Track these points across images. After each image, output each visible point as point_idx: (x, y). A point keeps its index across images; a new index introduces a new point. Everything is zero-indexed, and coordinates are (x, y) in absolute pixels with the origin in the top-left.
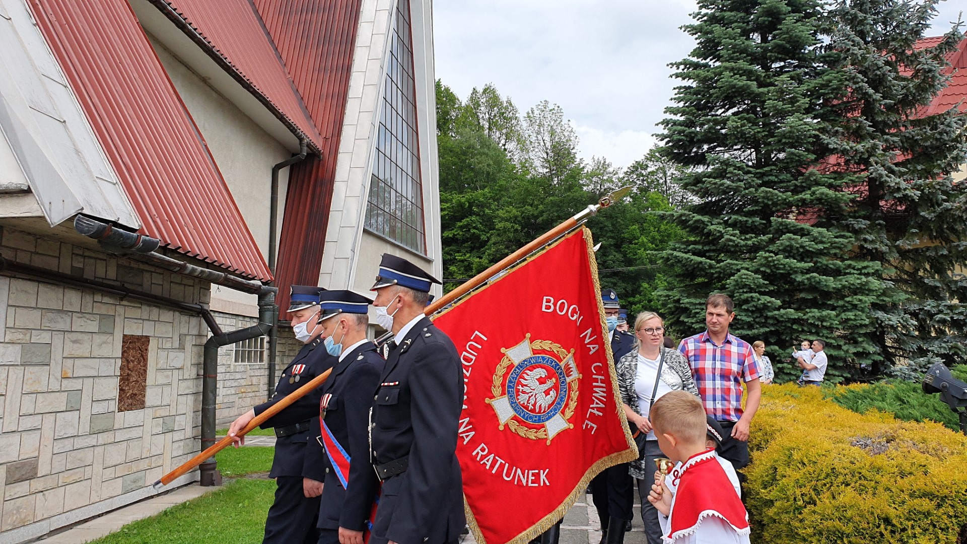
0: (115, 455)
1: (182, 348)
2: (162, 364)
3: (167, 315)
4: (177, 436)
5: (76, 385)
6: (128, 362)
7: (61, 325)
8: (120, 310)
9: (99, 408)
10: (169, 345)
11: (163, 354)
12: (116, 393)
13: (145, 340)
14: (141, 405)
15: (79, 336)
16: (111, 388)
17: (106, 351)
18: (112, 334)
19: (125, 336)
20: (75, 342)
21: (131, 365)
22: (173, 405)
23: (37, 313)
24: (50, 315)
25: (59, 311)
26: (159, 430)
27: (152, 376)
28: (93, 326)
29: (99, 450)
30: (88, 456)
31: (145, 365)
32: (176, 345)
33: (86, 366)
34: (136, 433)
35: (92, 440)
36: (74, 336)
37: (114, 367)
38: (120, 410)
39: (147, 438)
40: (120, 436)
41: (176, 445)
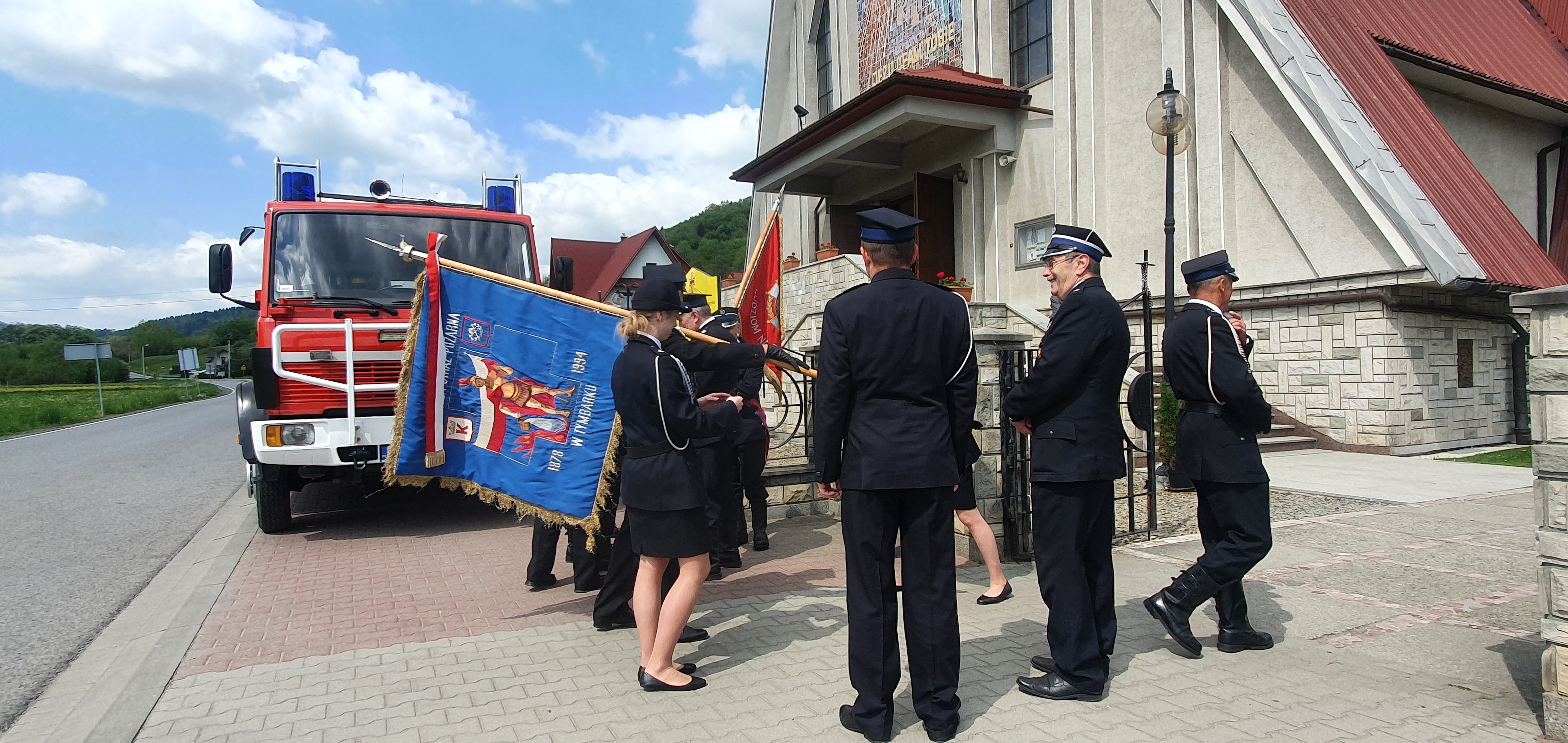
0: (1459, 415)
1: (1494, 347)
2: (1482, 358)
3: (1483, 325)
4: (1495, 408)
5: (1436, 370)
6: (1462, 356)
7: (1427, 336)
8: (1455, 323)
9: (1449, 385)
10: (1485, 345)
11: (1482, 351)
12: (1456, 377)
13: (1469, 342)
15: (1435, 341)
16: (1453, 373)
17: (1449, 350)
18: (1451, 339)
19: (1459, 340)
20: (1434, 345)
21: (1463, 359)
22: (1491, 386)
23: (1416, 329)
24: (1422, 330)
25: (1425, 328)
26: (1483, 402)
27: (1476, 367)
28: (1442, 335)
29: (1451, 410)
30: (1446, 412)
31: (1472, 359)
32: (1491, 344)
33: (1440, 359)
34: (1469, 402)
35: (1446, 404)
36: (1433, 342)
37: (1454, 360)
38: (1459, 387)
39: (1476, 407)
40: (1460, 403)
41: (1495, 414)
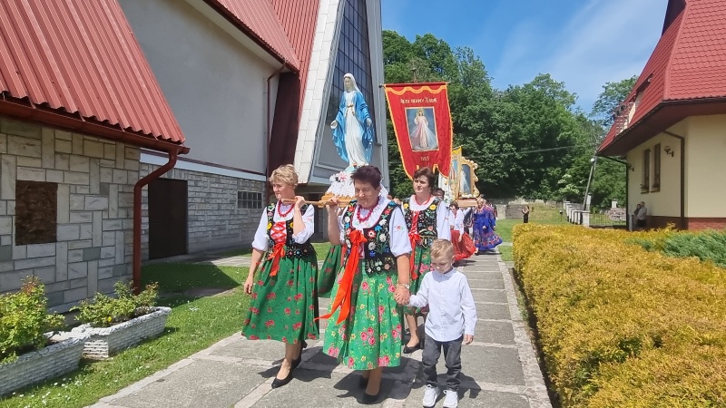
2: (77, 206)
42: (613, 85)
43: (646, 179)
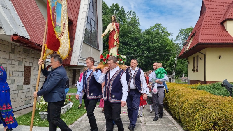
0: (23, 96)
2: (34, 73)
3: (36, 61)
5: (13, 78)
6: (26, 73)
7: (9, 63)
8: (24, 59)
9: (19, 84)
10: (35, 69)
12: (23, 80)
13: (30, 67)
14: (29, 84)
17: (20, 70)
18: (22, 65)
19: (25, 66)
21: (27, 73)
25: (9, 59)
27: (32, 77)
28: (17, 63)
29: (19, 94)
30: (16, 95)
31: (30, 74)
32: (38, 69)
33: (16, 73)
34: (28, 90)
35: (17, 92)
36: (13, 66)
37: (22, 74)
38: (24, 84)
39: (31, 92)
40: (24, 91)
42: (183, 30)
43: (194, 67)
